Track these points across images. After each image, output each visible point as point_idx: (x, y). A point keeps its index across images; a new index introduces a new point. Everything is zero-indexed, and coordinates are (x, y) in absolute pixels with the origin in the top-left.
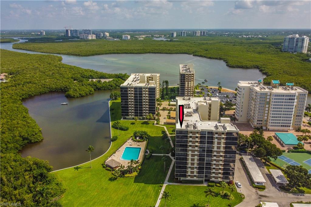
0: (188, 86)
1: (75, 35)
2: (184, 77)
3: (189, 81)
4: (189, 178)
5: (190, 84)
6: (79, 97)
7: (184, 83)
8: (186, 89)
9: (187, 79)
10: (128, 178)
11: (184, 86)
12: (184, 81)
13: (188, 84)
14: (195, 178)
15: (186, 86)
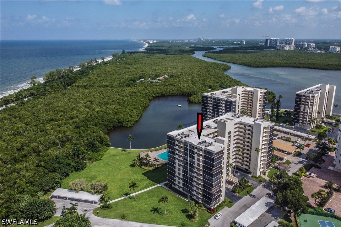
0: (304, 110)
1: (274, 45)
2: (300, 99)
3: (307, 105)
4: (177, 187)
5: (306, 109)
6: (196, 103)
7: (300, 107)
8: (301, 115)
9: (303, 101)
10: (142, 169)
11: (299, 109)
12: (300, 104)
13: (305, 108)
14: (181, 190)
15: (302, 110)
